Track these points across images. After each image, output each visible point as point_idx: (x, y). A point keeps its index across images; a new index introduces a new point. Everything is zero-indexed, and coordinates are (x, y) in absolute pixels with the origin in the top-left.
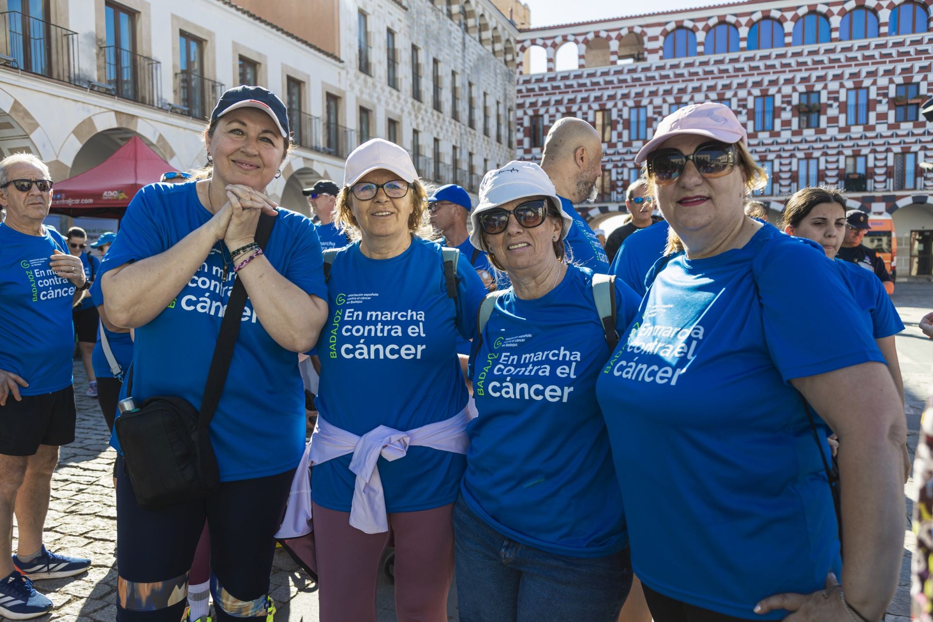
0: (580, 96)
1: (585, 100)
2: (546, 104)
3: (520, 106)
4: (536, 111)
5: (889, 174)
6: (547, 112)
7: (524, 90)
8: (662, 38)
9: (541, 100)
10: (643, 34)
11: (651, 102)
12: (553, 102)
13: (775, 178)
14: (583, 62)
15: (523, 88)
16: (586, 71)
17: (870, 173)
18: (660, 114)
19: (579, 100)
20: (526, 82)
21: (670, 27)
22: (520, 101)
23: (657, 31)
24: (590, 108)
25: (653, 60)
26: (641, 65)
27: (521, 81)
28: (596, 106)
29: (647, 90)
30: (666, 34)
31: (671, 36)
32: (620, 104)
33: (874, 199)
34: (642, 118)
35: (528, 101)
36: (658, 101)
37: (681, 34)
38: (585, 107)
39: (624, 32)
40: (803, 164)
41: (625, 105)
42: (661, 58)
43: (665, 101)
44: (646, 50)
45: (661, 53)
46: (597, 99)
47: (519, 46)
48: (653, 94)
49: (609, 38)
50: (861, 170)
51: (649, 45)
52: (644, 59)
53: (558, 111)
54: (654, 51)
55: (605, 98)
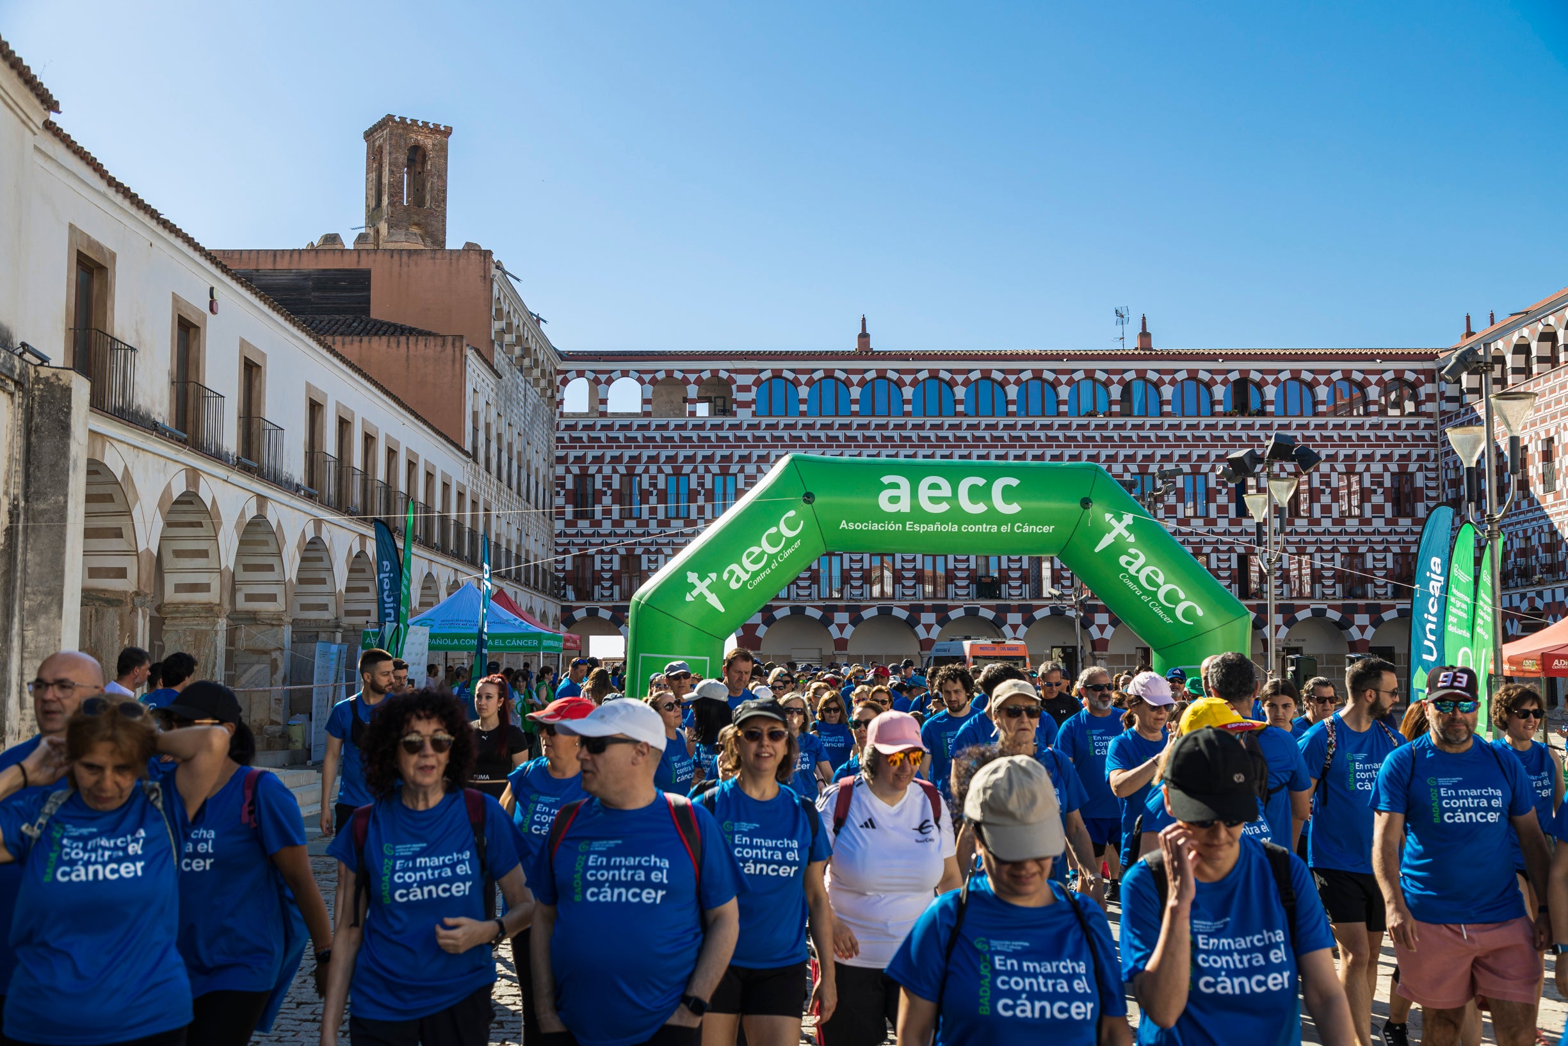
0: (646, 454)
1: (653, 459)
2: (598, 460)
3: (561, 460)
4: (584, 470)
5: (1024, 578)
6: (600, 471)
7: (567, 439)
8: (754, 390)
9: (591, 454)
10: (731, 381)
11: (742, 470)
12: (608, 459)
13: (898, 578)
14: (649, 408)
15: (566, 435)
16: (655, 421)
17: (1004, 577)
19: (644, 459)
20: (568, 427)
21: (765, 376)
22: (561, 453)
23: (749, 379)
24: (660, 470)
25: (744, 416)
26: (728, 421)
27: (562, 427)
28: (668, 469)
29: (737, 453)
30: (759, 384)
31: (765, 387)
32: (701, 469)
33: (1009, 609)
35: (572, 454)
37: (778, 385)
38: (653, 469)
39: (706, 375)
40: (929, 560)
41: (707, 470)
42: (754, 414)
43: (759, 470)
44: (735, 401)
45: (754, 407)
46: (670, 459)
47: (560, 378)
49: (686, 382)
50: (995, 574)
51: (741, 397)
52: (734, 414)
53: (615, 471)
54: (745, 405)
55: (681, 459)
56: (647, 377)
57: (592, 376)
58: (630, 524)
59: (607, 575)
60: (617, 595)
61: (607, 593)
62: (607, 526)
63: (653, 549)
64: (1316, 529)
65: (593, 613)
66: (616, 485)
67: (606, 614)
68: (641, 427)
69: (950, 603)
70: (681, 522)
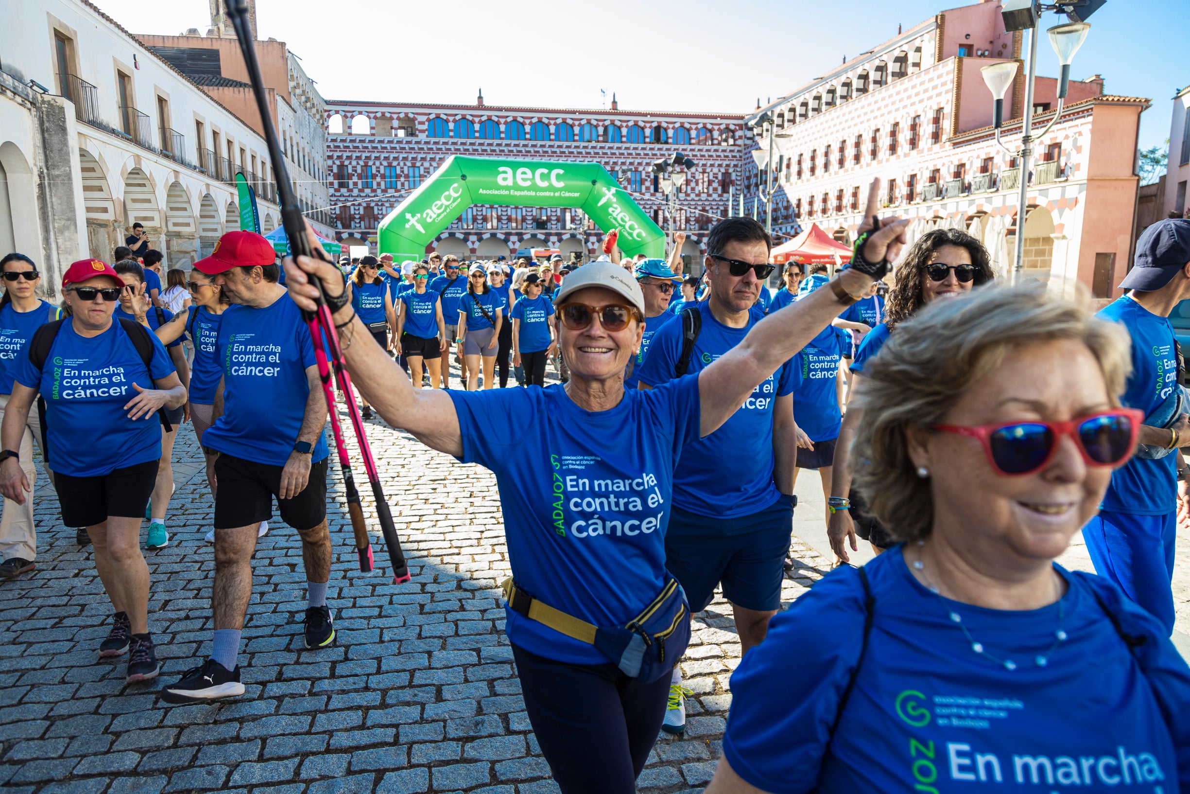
0: (373, 155)
1: (377, 158)
2: (349, 158)
3: (330, 157)
4: (342, 163)
5: (558, 220)
6: (350, 163)
7: (332, 147)
8: (427, 123)
9: (345, 155)
10: (414, 119)
11: (422, 165)
12: (354, 157)
13: (499, 219)
14: (373, 131)
15: (332, 145)
16: (377, 138)
17: (549, 219)
18: (428, 173)
19: (373, 158)
20: (333, 140)
21: (432, 117)
22: (330, 154)
23: (424, 118)
24: (381, 164)
25: (422, 137)
26: (414, 139)
27: (329, 140)
28: (385, 163)
29: (420, 156)
30: (428, 120)
31: (432, 122)
32: (402, 164)
33: (551, 234)
34: (417, 174)
36: (426, 164)
37: (437, 120)
38: (378, 163)
39: (402, 115)
40: (514, 211)
41: (405, 165)
42: (427, 136)
43: (431, 165)
44: (417, 129)
45: (427, 133)
46: (386, 158)
47: (326, 114)
48: (423, 159)
49: (391, 118)
50: (544, 218)
51: (420, 127)
52: (417, 136)
53: (358, 164)
54: (423, 131)
55: (391, 158)
56: (372, 115)
57: (343, 113)
58: (368, 191)
59: (357, 216)
60: (363, 226)
61: (358, 225)
62: (356, 192)
63: (380, 203)
64: (689, 198)
65: (351, 235)
66: (359, 171)
67: (358, 236)
68: (370, 141)
69: (524, 231)
70: (393, 190)
